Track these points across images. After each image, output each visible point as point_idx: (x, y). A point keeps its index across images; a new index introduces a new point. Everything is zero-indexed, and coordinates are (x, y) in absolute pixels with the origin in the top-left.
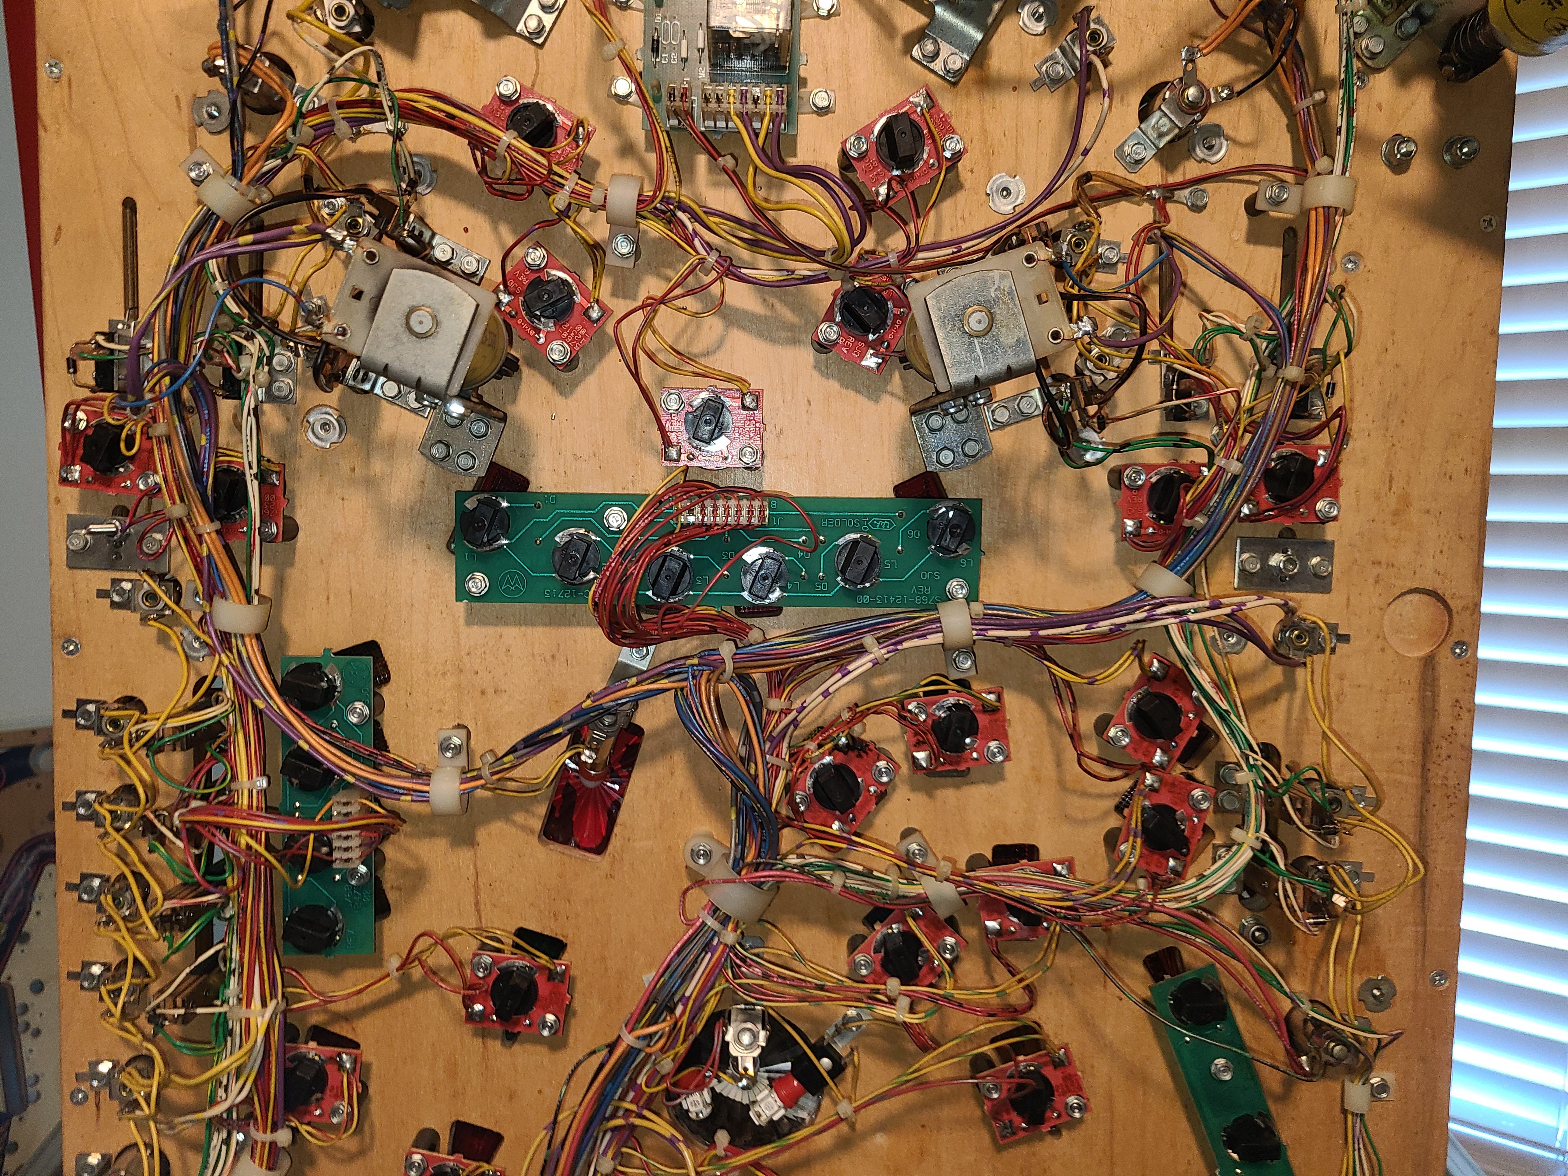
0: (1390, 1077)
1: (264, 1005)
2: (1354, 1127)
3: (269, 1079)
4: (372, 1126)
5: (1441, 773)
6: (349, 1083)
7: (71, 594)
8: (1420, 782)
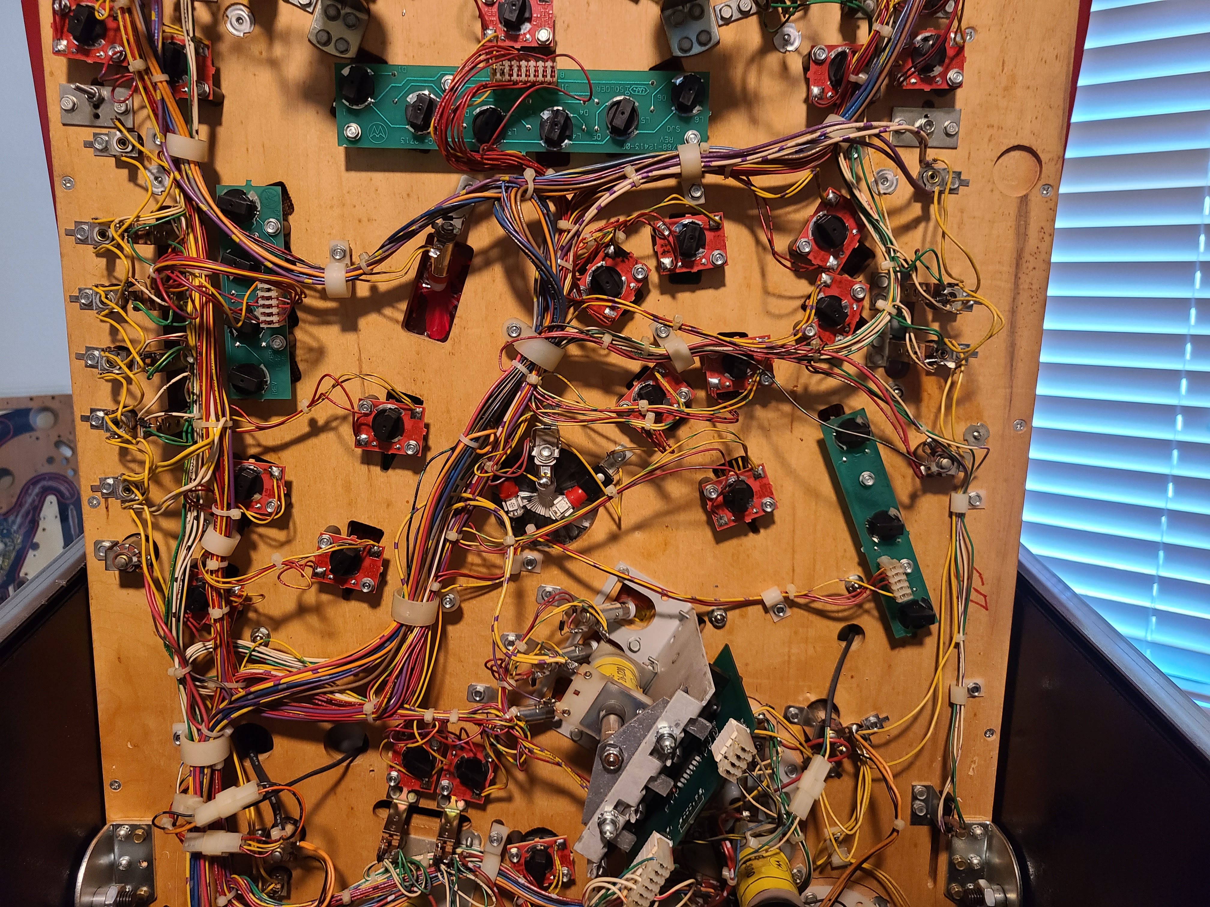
0: (983, 493)
1: (218, 420)
2: (957, 524)
3: (224, 472)
4: (294, 524)
5: (1028, 281)
6: (278, 487)
7: (65, 144)
8: (1013, 286)
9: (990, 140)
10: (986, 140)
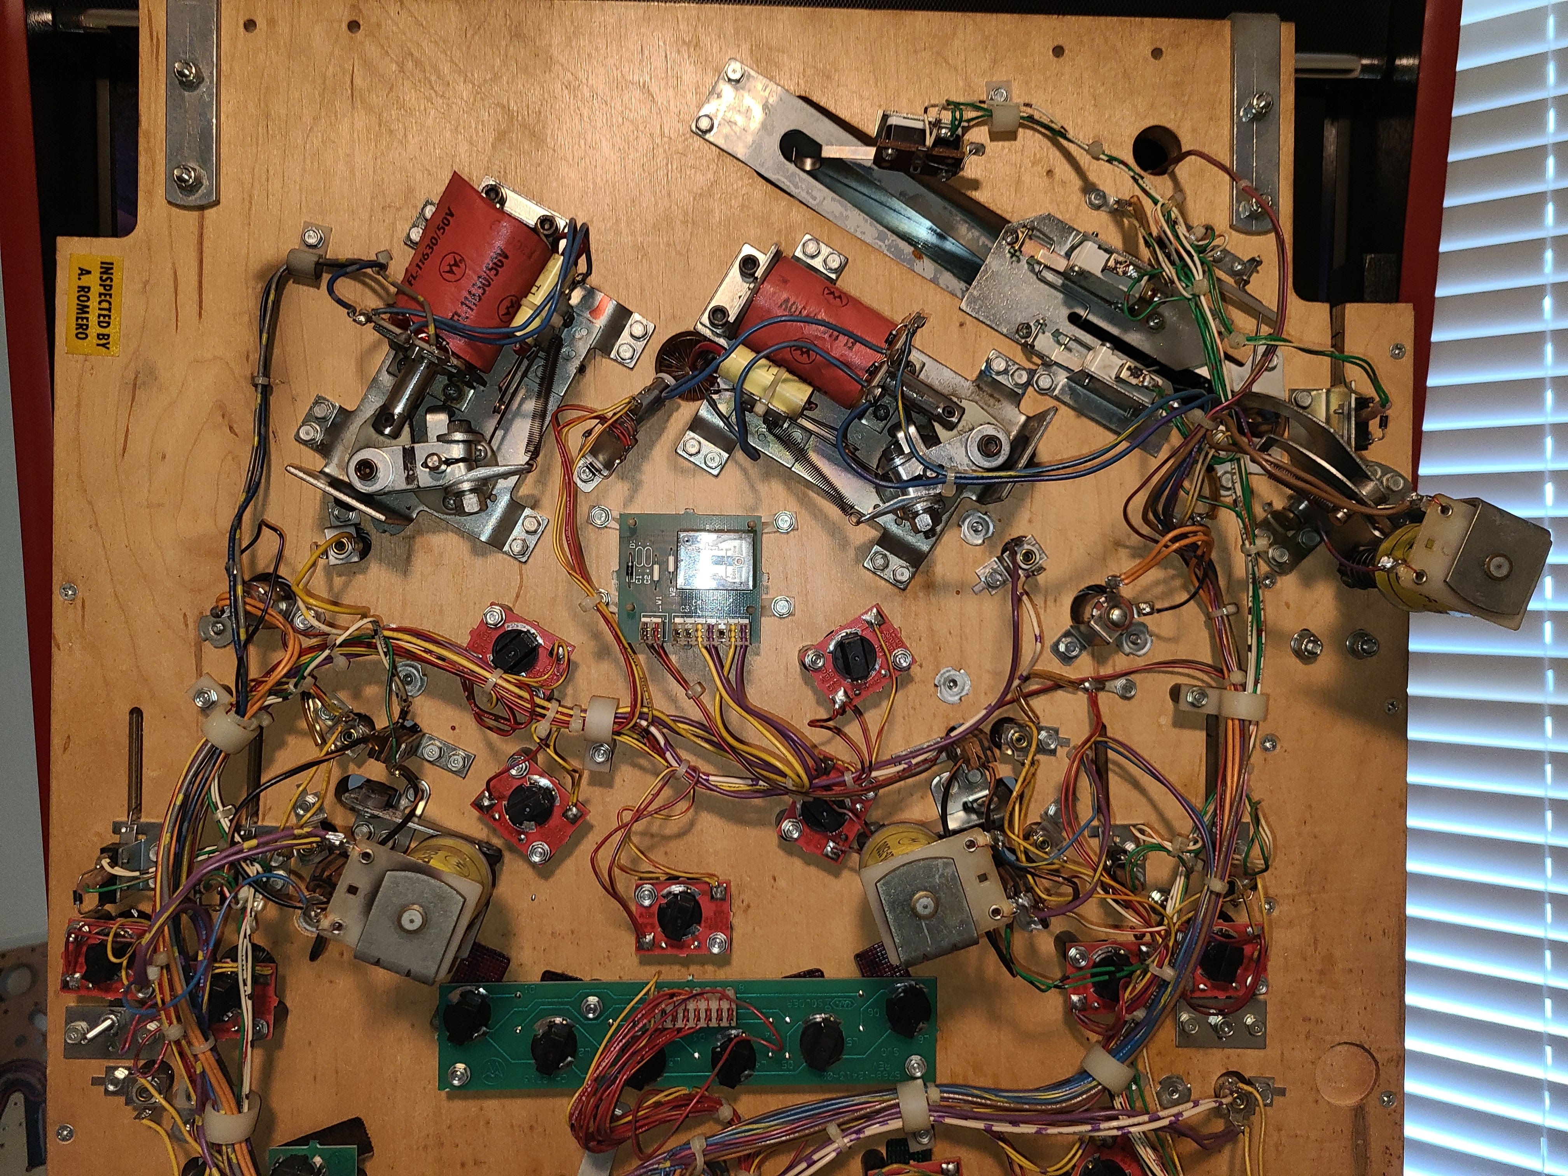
7: (66, 1082)
9: (1307, 1038)
10: (1302, 1037)
